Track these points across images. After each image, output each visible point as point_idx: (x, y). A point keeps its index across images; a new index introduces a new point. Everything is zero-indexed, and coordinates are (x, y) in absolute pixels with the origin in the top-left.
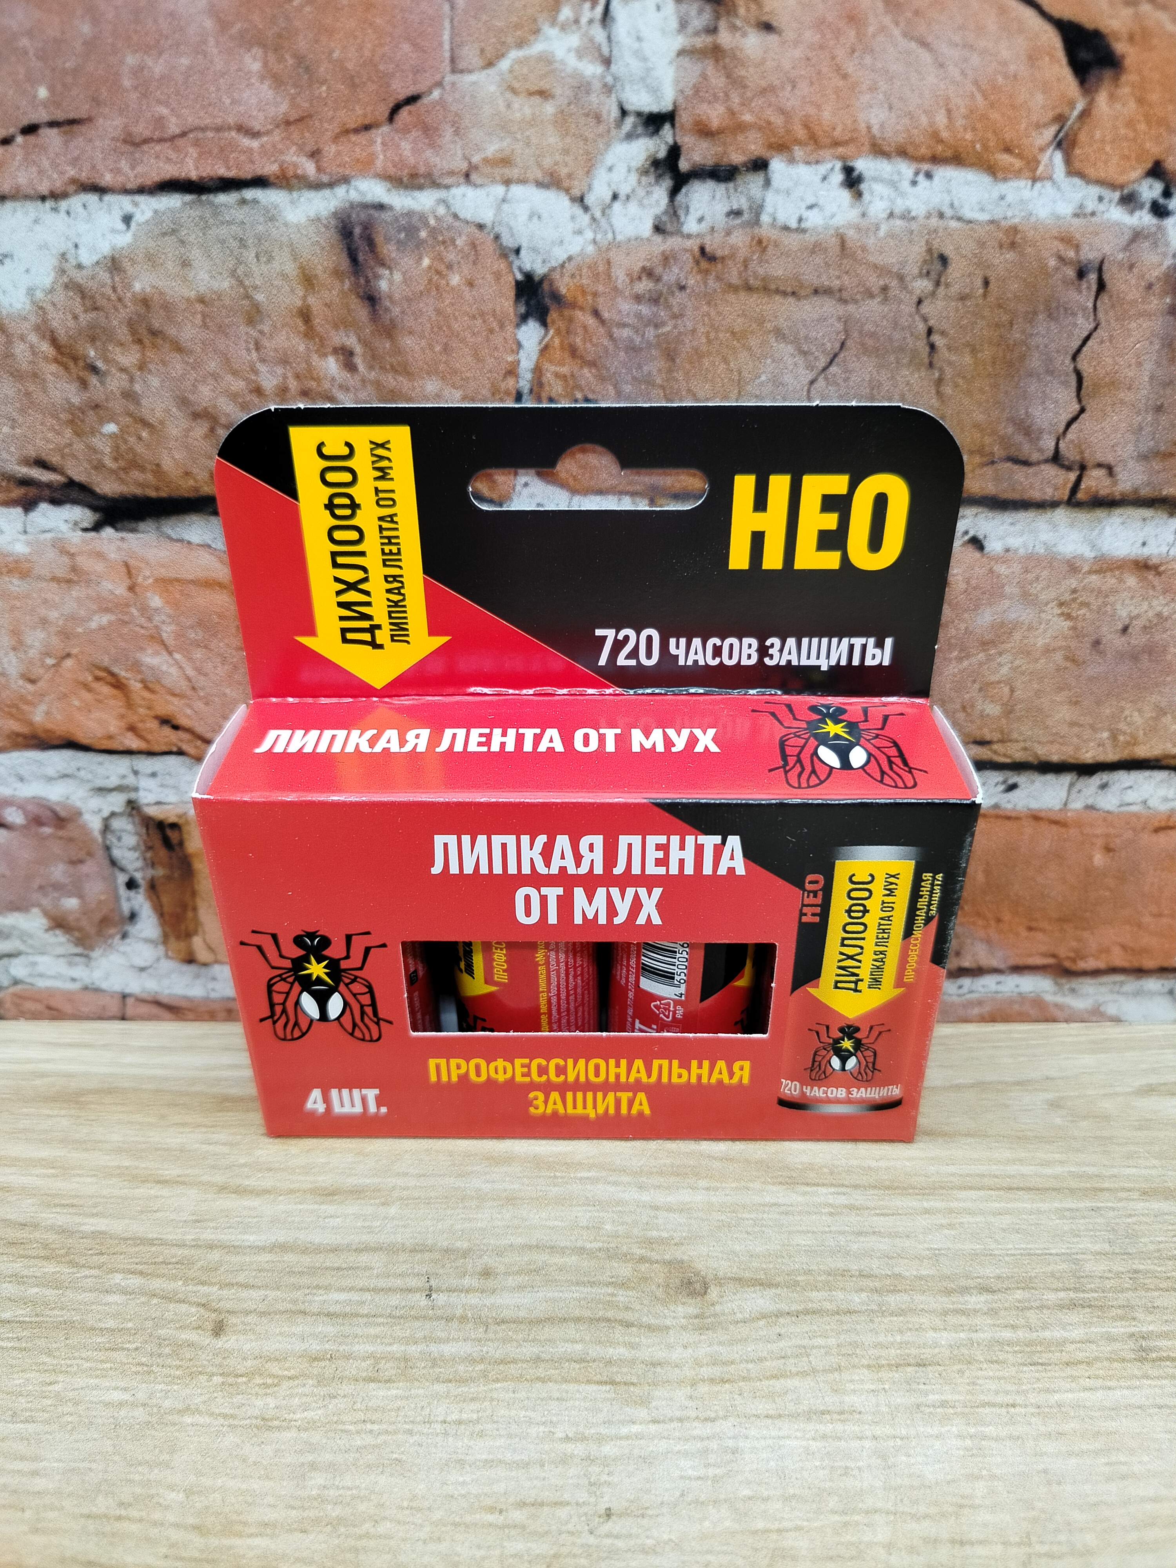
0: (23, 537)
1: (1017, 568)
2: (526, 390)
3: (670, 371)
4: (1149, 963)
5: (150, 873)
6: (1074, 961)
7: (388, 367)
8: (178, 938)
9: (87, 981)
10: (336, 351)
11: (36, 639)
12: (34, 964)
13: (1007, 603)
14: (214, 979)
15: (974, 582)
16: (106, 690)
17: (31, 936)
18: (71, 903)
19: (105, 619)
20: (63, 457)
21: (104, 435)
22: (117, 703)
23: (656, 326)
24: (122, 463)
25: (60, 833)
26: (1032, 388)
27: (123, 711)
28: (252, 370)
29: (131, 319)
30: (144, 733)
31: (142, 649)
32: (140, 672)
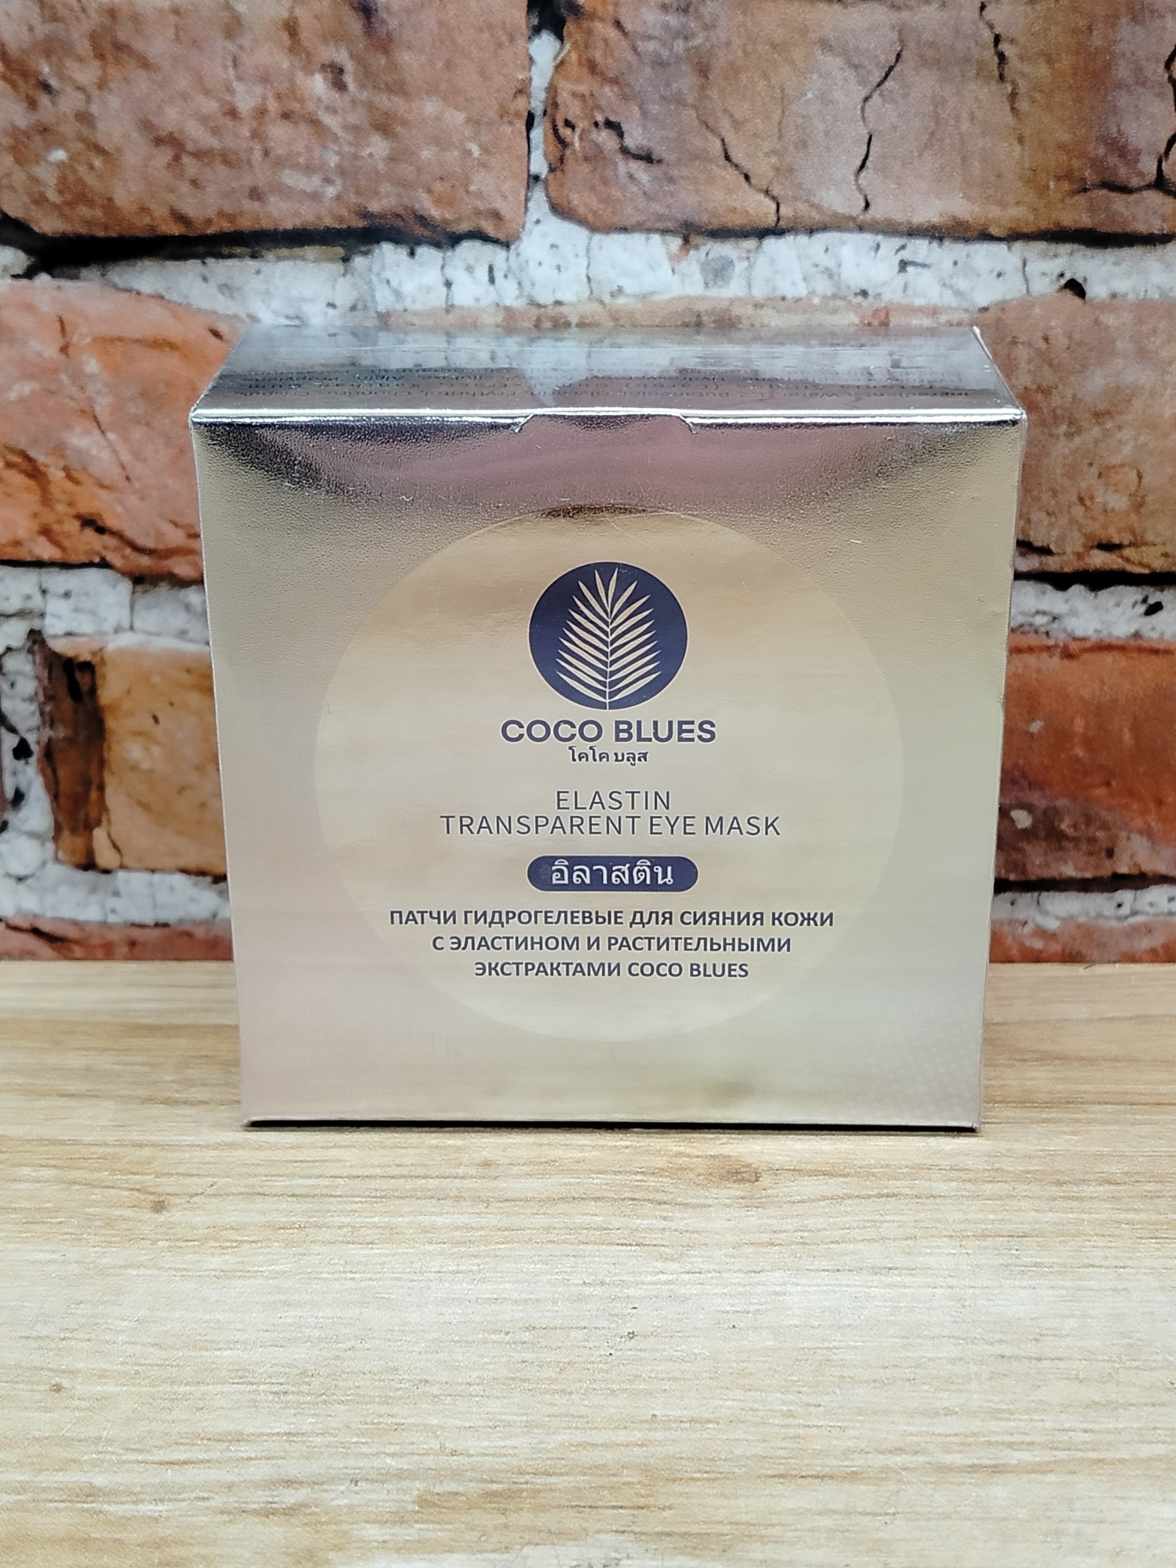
1: (1127, 318)
2: (538, 112)
3: (703, 88)
5: (47, 733)
7: (383, 86)
8: (75, 830)
10: (324, 68)
13: (1120, 362)
14: (117, 893)
15: (1077, 337)
16: (17, 479)
21: (51, 164)
22: (30, 498)
23: (686, 38)
24: (68, 197)
26: (1122, 102)
27: (37, 508)
28: (228, 90)
29: (94, 31)
30: (60, 538)
31: (69, 427)
32: (63, 456)
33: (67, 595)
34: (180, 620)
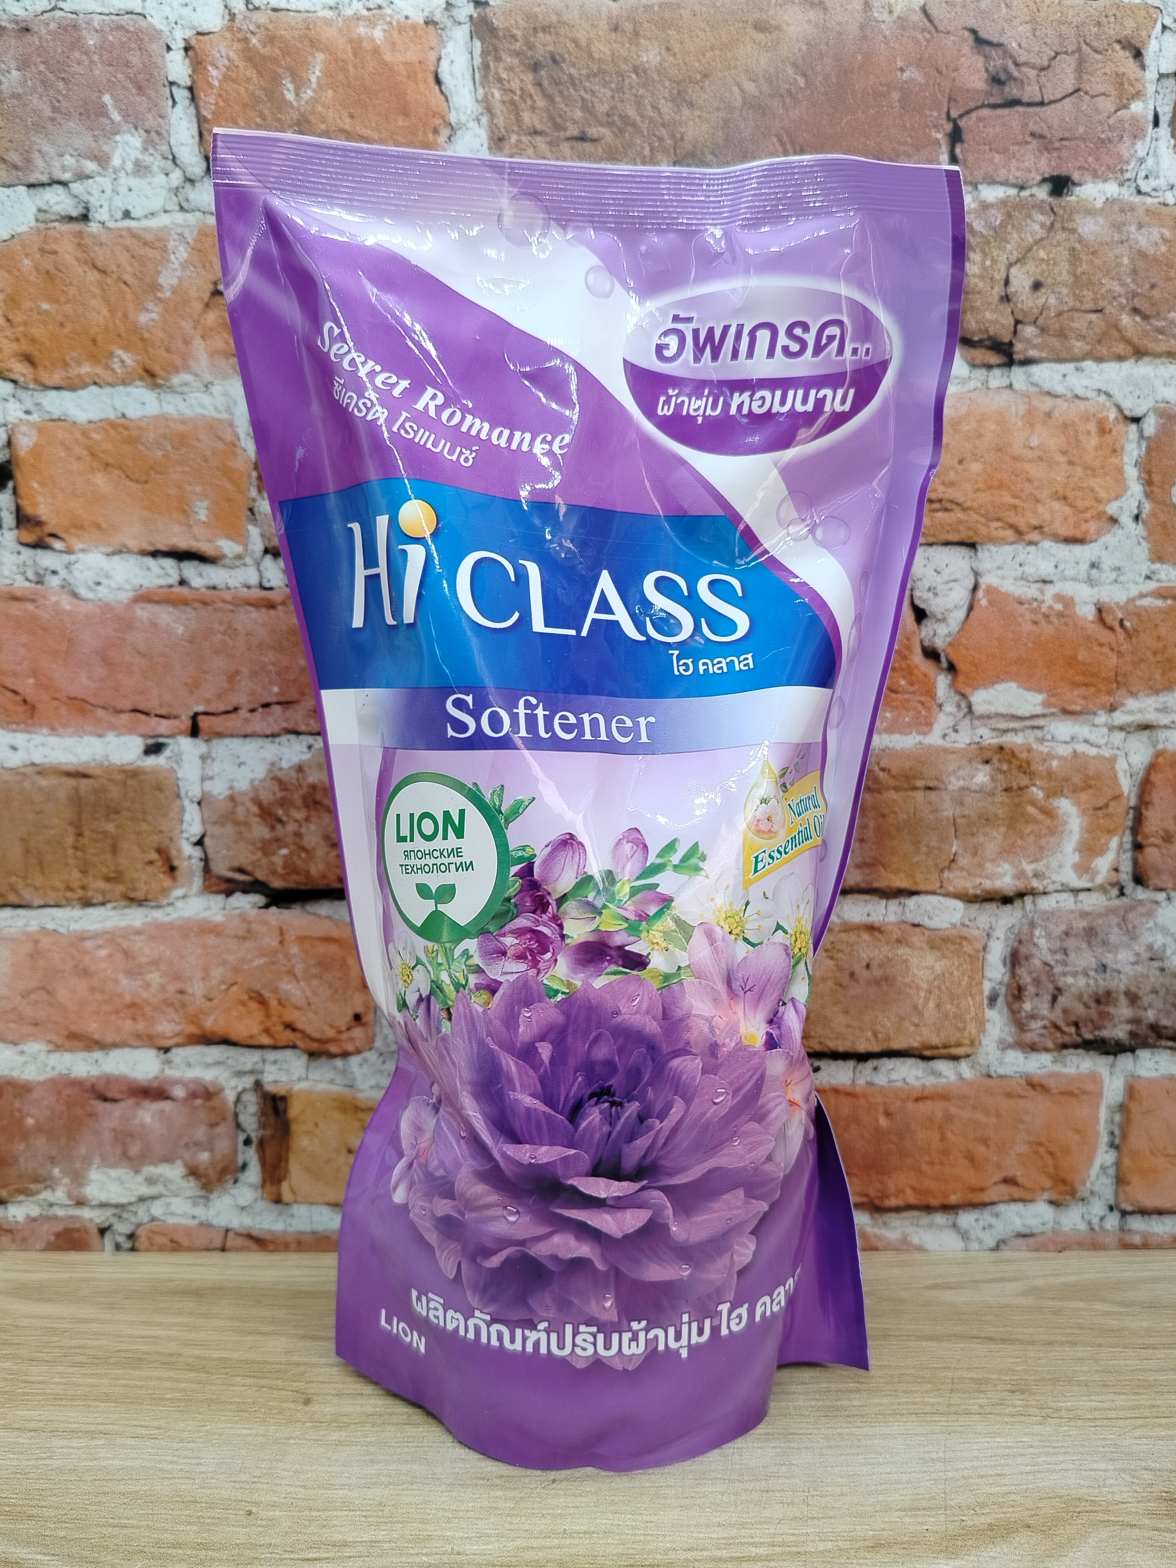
0: (222, 912)
4: (934, 1202)
5: (261, 1132)
6: (881, 1199)
8: (272, 1183)
9: (203, 1218)
11: (217, 973)
12: (169, 1204)
14: (292, 1216)
16: (254, 1005)
17: (171, 1182)
18: (204, 1157)
19: (262, 961)
20: (255, 867)
21: (280, 856)
22: (259, 1015)
24: (288, 871)
25: (208, 1104)
27: (263, 1019)
29: (305, 795)
30: (273, 1034)
31: (281, 979)
32: (277, 993)
33: (275, 1062)
34: (330, 1075)
